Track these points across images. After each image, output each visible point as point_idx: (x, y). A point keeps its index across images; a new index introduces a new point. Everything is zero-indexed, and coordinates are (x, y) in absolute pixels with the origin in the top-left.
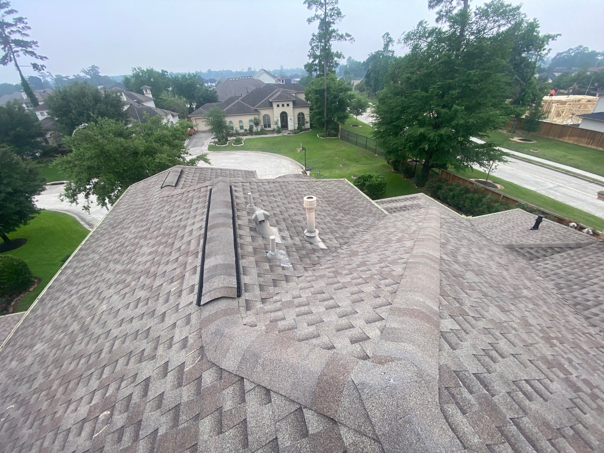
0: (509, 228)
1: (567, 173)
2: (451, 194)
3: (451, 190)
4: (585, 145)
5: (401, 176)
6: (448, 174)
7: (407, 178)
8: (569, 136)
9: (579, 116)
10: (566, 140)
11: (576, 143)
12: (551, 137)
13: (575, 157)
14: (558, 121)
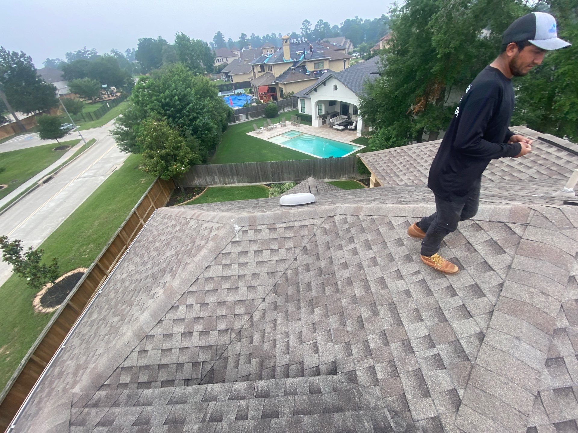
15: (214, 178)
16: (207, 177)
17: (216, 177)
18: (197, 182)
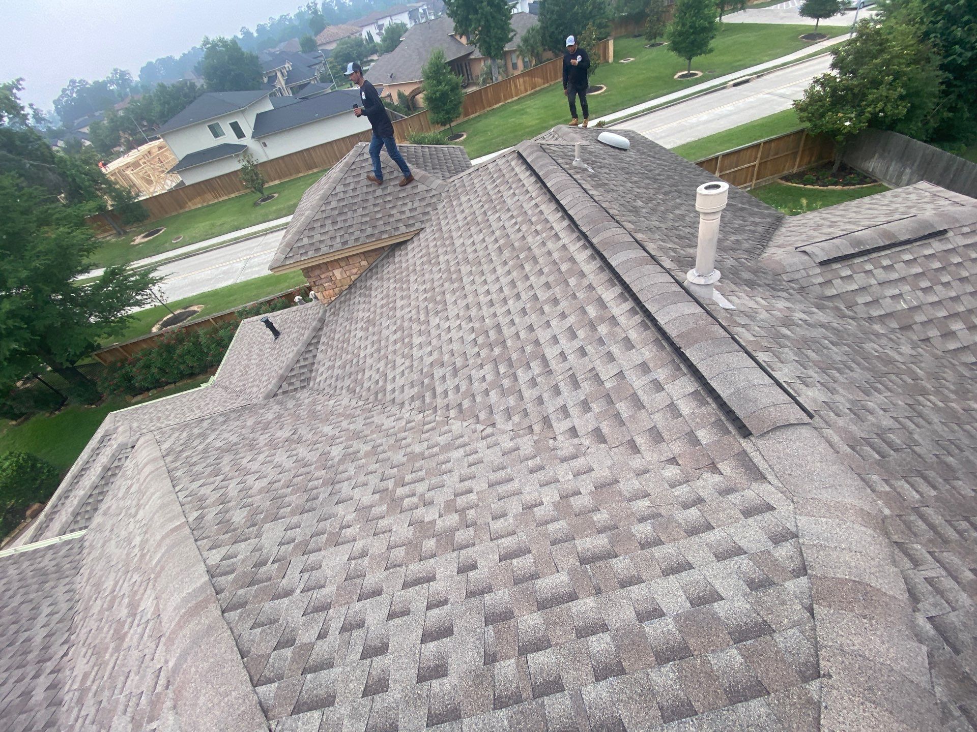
0: (259, 355)
1: (236, 241)
2: (154, 370)
3: (148, 367)
4: (216, 201)
5: (43, 416)
6: (112, 351)
7: (59, 409)
8: (190, 201)
9: (171, 171)
10: (191, 206)
11: (205, 204)
12: (173, 214)
13: (224, 219)
14: (157, 189)
15: (903, 172)
16: (893, 163)
17: (908, 171)
18: (873, 165)
